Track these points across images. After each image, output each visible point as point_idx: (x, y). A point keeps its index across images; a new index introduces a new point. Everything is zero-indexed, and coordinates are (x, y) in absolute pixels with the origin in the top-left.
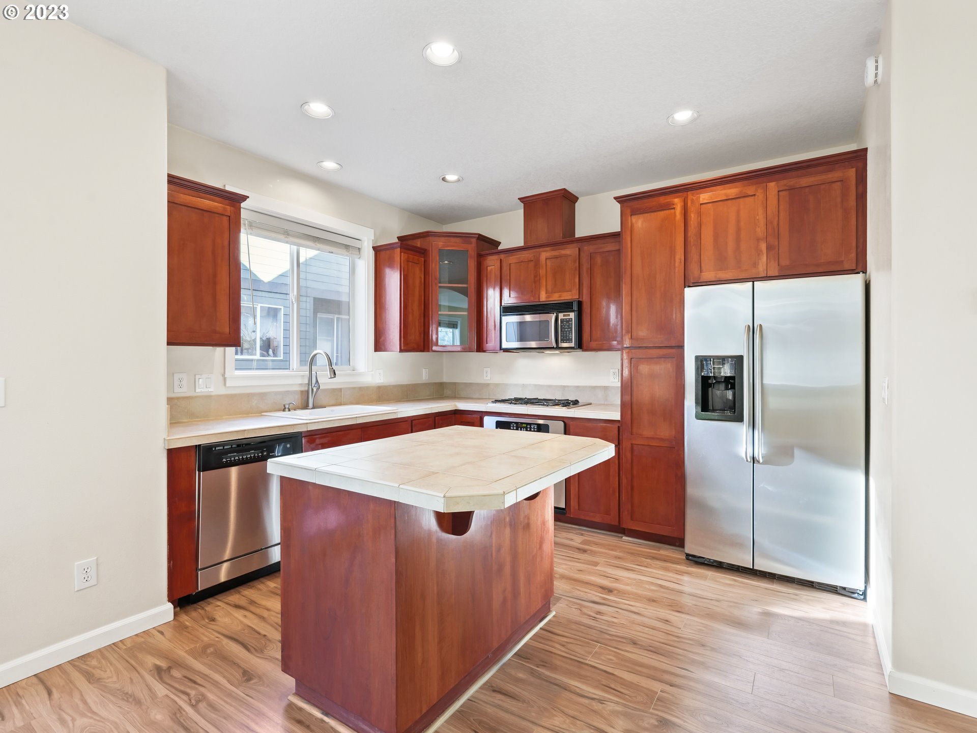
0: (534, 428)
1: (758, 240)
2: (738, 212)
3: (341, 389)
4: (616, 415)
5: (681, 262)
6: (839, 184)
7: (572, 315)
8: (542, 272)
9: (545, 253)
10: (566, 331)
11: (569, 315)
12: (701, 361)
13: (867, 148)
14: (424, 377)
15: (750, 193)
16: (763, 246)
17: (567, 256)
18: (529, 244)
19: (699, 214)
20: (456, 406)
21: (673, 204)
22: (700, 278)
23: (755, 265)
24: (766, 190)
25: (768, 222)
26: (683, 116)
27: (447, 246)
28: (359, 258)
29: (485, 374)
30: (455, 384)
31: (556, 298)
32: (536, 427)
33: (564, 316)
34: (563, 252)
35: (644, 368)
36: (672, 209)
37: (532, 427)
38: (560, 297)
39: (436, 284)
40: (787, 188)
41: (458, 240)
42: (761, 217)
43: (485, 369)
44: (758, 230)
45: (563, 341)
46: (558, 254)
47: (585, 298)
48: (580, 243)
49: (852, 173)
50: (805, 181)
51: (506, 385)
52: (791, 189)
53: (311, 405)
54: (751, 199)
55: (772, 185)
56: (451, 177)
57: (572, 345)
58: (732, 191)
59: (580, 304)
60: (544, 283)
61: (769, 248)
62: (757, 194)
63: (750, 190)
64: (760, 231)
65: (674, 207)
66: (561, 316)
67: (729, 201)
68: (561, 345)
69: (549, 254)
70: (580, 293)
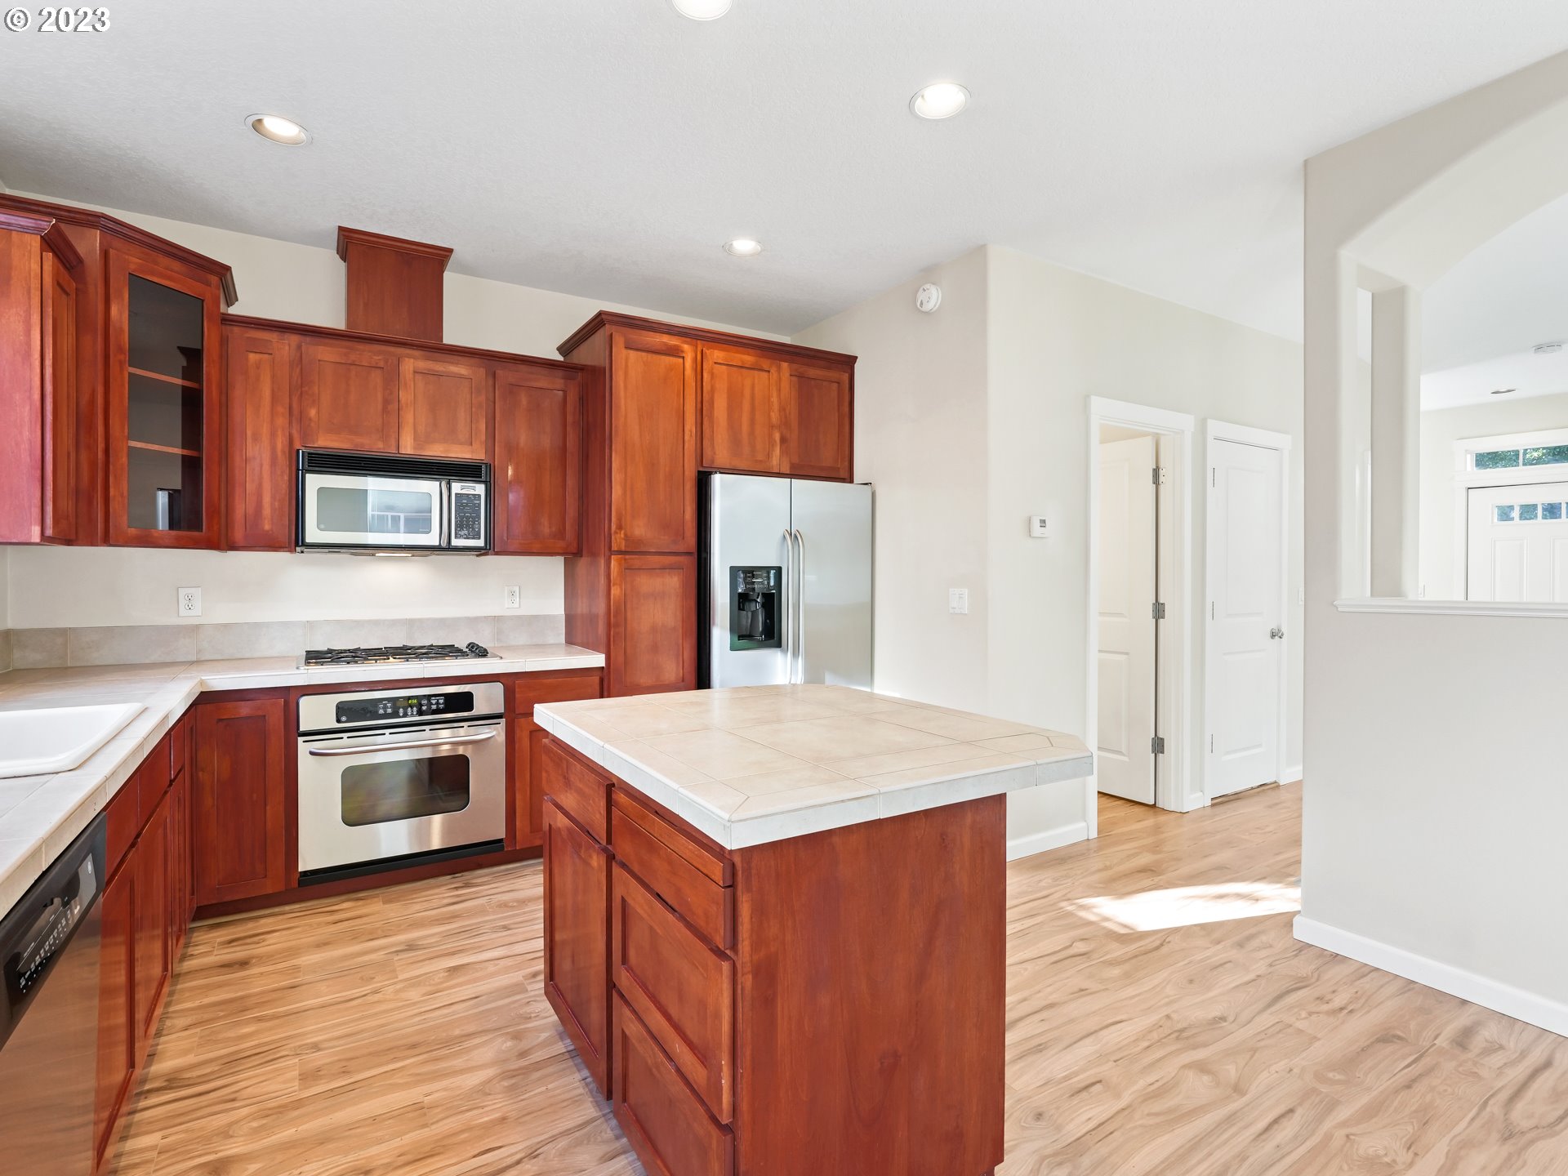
0: (437, 703)
1: (772, 427)
2: (753, 387)
4: (598, 660)
5: (691, 435)
6: (835, 385)
7: (480, 489)
8: (405, 396)
9: (412, 360)
10: (468, 518)
11: (473, 488)
12: (740, 574)
13: (857, 357)
15: (766, 367)
16: (777, 436)
17: (461, 377)
18: (361, 330)
19: (712, 375)
20: (202, 683)
21: (683, 352)
22: (713, 462)
23: (769, 456)
24: (779, 369)
25: (782, 409)
27: (152, 274)
29: (183, 602)
31: (436, 451)
32: (441, 701)
33: (463, 488)
34: (454, 369)
35: (646, 584)
36: (680, 357)
37: (434, 702)
38: (446, 451)
39: (121, 364)
40: (796, 374)
41: (176, 265)
42: (775, 399)
43: (183, 591)
44: (772, 414)
45: (460, 535)
46: (437, 368)
48: (485, 361)
49: (846, 376)
50: (813, 372)
52: (800, 376)
54: (765, 375)
55: (785, 365)
57: (480, 543)
58: (748, 359)
59: (489, 466)
60: (411, 420)
61: (783, 440)
62: (772, 371)
63: (765, 363)
64: (775, 417)
65: (684, 355)
66: (457, 487)
67: (744, 370)
68: (455, 542)
69: (422, 364)
70: (491, 450)
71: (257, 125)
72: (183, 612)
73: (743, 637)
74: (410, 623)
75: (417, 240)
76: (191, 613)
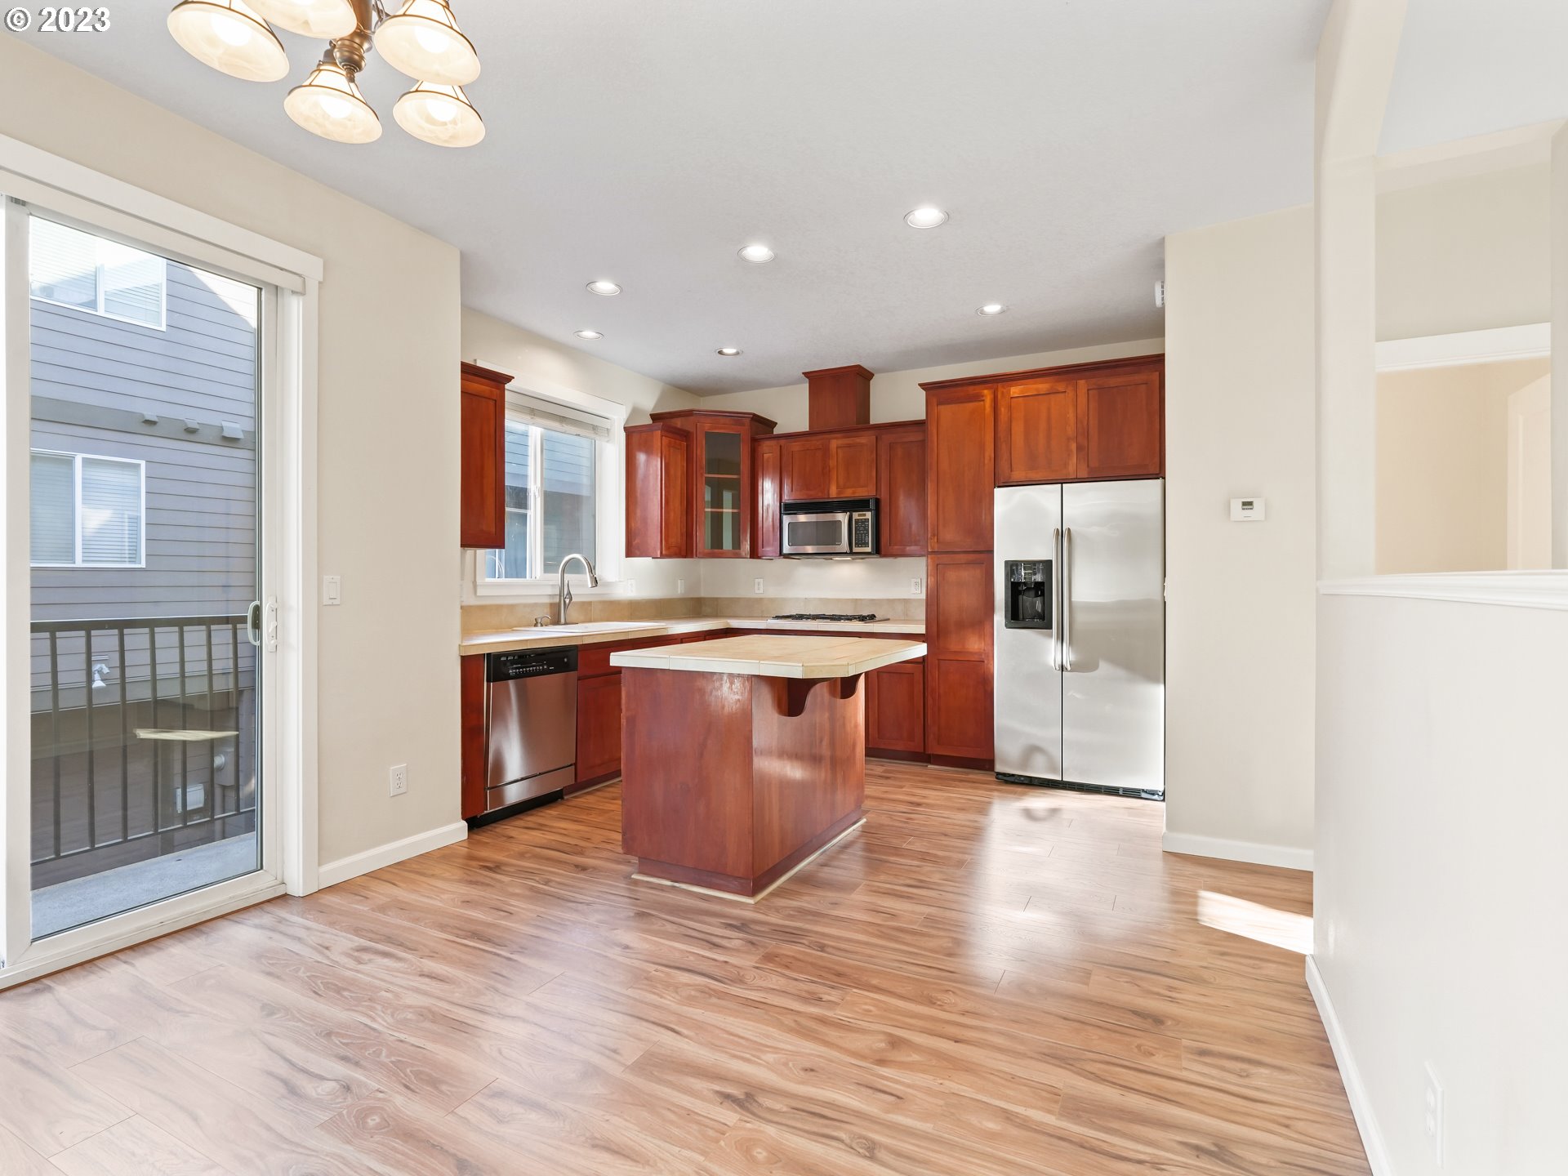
1: (1069, 439)
2: (1049, 409)
3: (589, 604)
4: (920, 629)
5: (990, 459)
6: (1144, 386)
7: (869, 515)
8: (832, 463)
9: (836, 440)
10: (862, 533)
11: (865, 515)
12: (1012, 567)
13: (1165, 353)
14: (679, 590)
15: (1062, 389)
16: (1074, 446)
17: (862, 445)
18: (816, 429)
19: (1010, 408)
20: (728, 623)
21: (983, 396)
22: (1010, 478)
23: (1066, 465)
24: (1076, 387)
25: (1079, 422)
26: (992, 309)
27: (716, 428)
28: (608, 441)
29: (756, 586)
30: (717, 599)
31: (849, 494)
33: (859, 515)
34: (858, 440)
35: (952, 575)
36: (981, 400)
38: (854, 493)
39: (702, 475)
40: (1096, 387)
41: (728, 421)
42: (1071, 415)
43: (757, 580)
44: (1069, 429)
45: (857, 545)
46: (851, 442)
47: (884, 496)
48: (876, 431)
49: (1155, 375)
50: (1113, 381)
51: (784, 600)
52: (1100, 389)
53: (564, 619)
54: (1061, 396)
55: (1082, 383)
57: (869, 549)
58: (1042, 386)
59: (878, 501)
60: (835, 476)
61: (1079, 448)
62: (1068, 391)
63: (1061, 387)
64: (1071, 430)
65: (984, 398)
66: (856, 515)
67: (1040, 397)
68: (856, 550)
69: (840, 442)
70: (878, 489)
71: (721, 353)
73: (1016, 617)
74: (856, 601)
76: (759, 591)
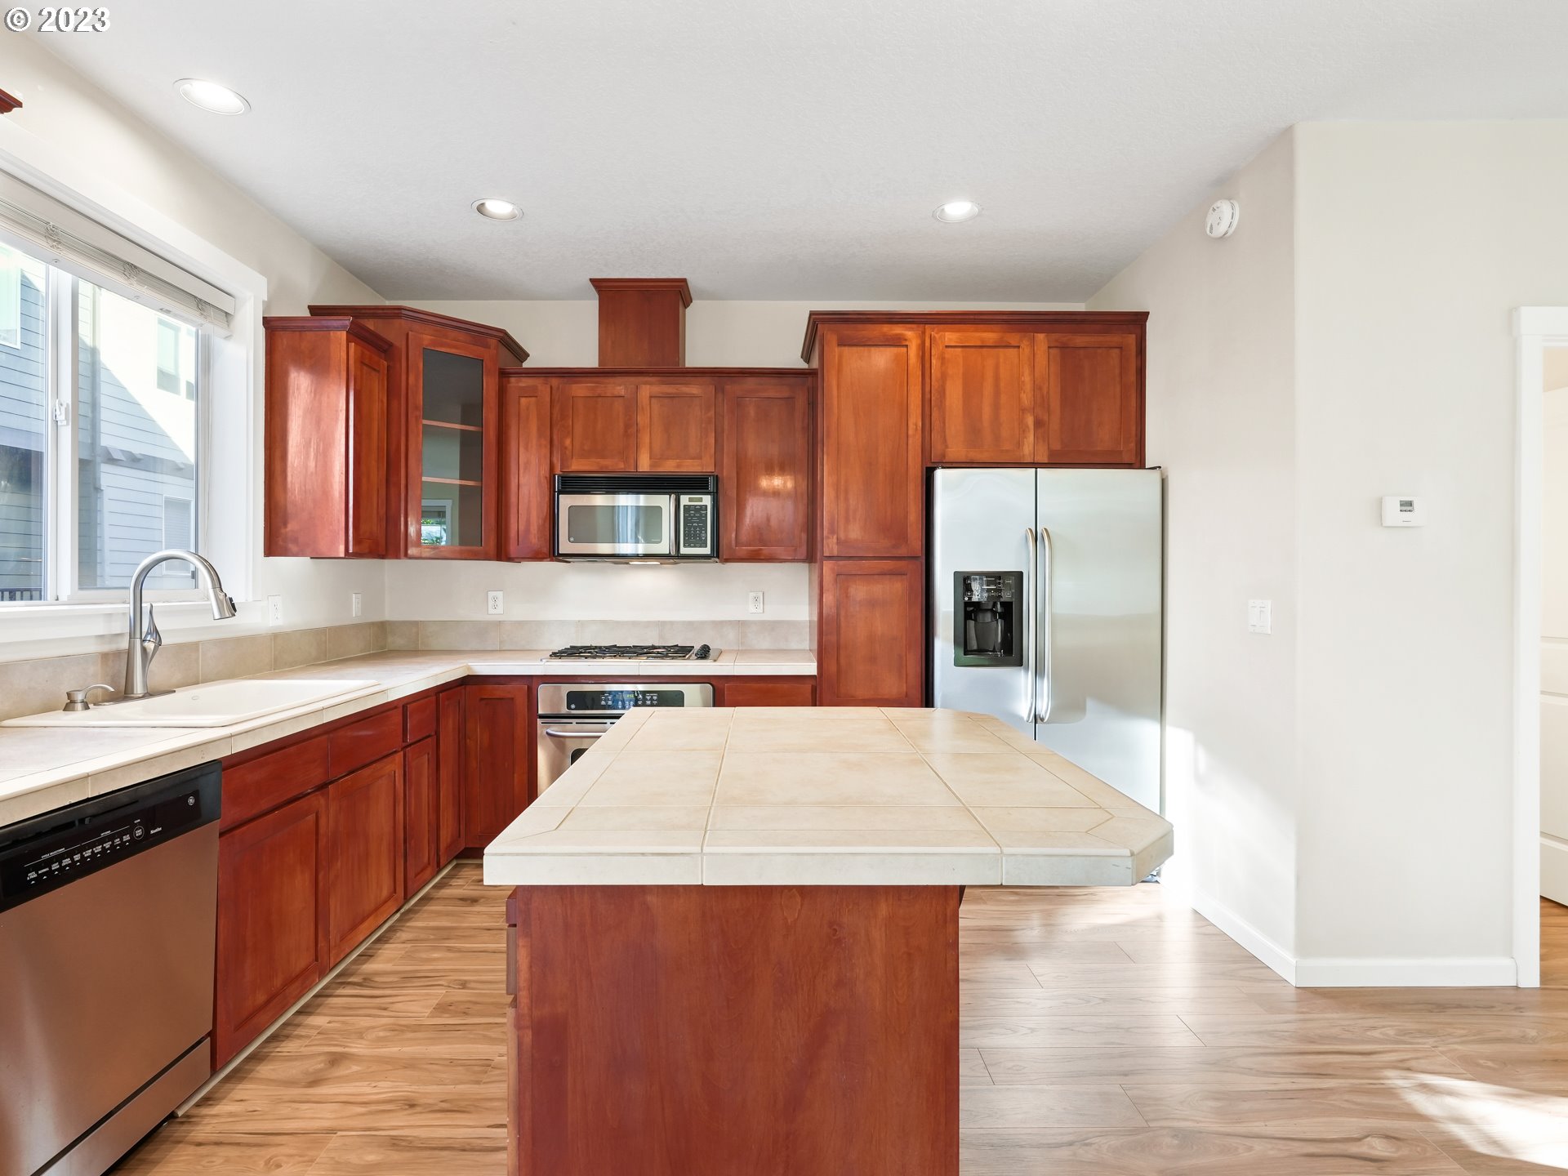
0: (652, 699)
1: (1023, 410)
2: (997, 367)
3: (194, 646)
4: (810, 668)
5: (916, 430)
6: (1117, 351)
7: (707, 500)
8: (642, 419)
9: (648, 386)
10: (695, 527)
11: (701, 500)
12: (964, 581)
13: (1148, 313)
14: (355, 611)
15: (1014, 343)
16: (1030, 420)
17: (693, 397)
18: (609, 366)
19: (943, 359)
20: (469, 668)
21: (906, 340)
22: (944, 456)
23: (1019, 445)
24: (1033, 341)
25: (1037, 388)
26: (958, 209)
27: (442, 345)
29: (491, 602)
30: (416, 623)
31: (669, 467)
32: (655, 698)
33: (690, 500)
34: (685, 389)
35: (859, 591)
36: (903, 346)
37: (648, 698)
38: (678, 466)
39: (417, 418)
40: (1058, 344)
41: (462, 336)
42: (1027, 378)
43: (491, 594)
44: (1023, 396)
45: (687, 544)
46: (675, 391)
47: (728, 473)
48: (716, 378)
49: (1132, 339)
50: (1080, 340)
51: (540, 624)
52: (1063, 347)
53: (139, 689)
54: (1012, 352)
55: (1041, 337)
56: (498, 207)
57: (707, 551)
58: (990, 336)
59: (717, 479)
60: (647, 440)
61: (1038, 424)
62: (1022, 345)
63: (1013, 338)
64: (1026, 399)
65: (907, 343)
66: (685, 500)
67: (985, 350)
68: (684, 551)
69: (658, 389)
70: (718, 463)
71: (481, 209)
72: (491, 611)
73: (971, 650)
74: (662, 625)
75: (653, 276)
76: (495, 611)
